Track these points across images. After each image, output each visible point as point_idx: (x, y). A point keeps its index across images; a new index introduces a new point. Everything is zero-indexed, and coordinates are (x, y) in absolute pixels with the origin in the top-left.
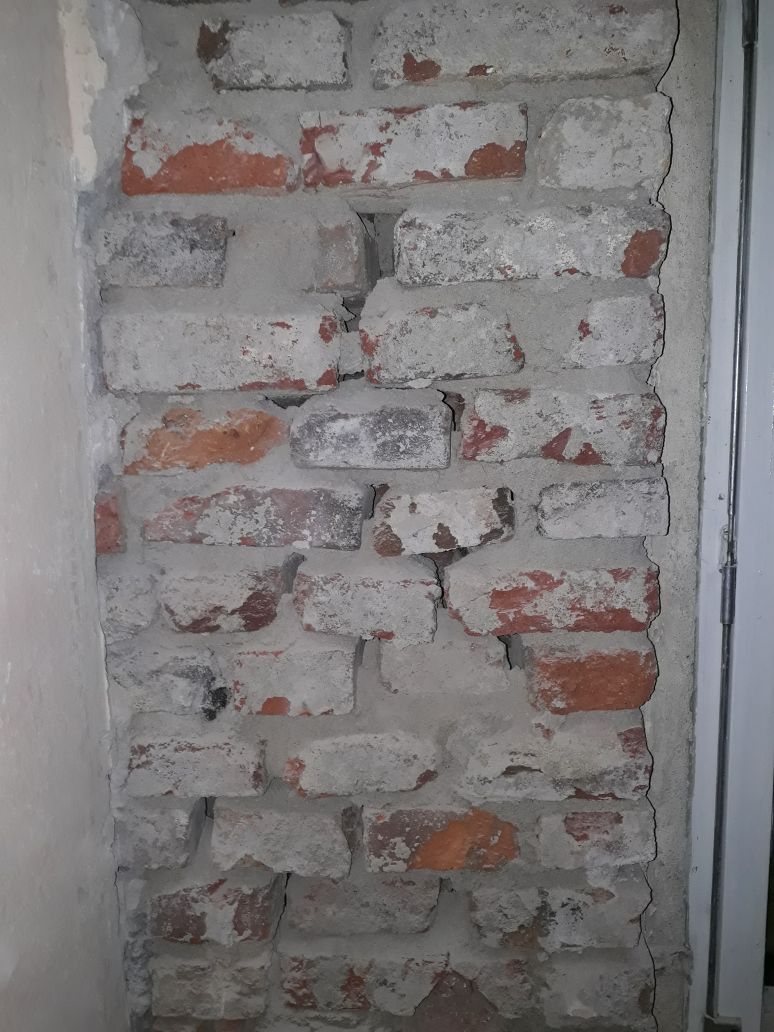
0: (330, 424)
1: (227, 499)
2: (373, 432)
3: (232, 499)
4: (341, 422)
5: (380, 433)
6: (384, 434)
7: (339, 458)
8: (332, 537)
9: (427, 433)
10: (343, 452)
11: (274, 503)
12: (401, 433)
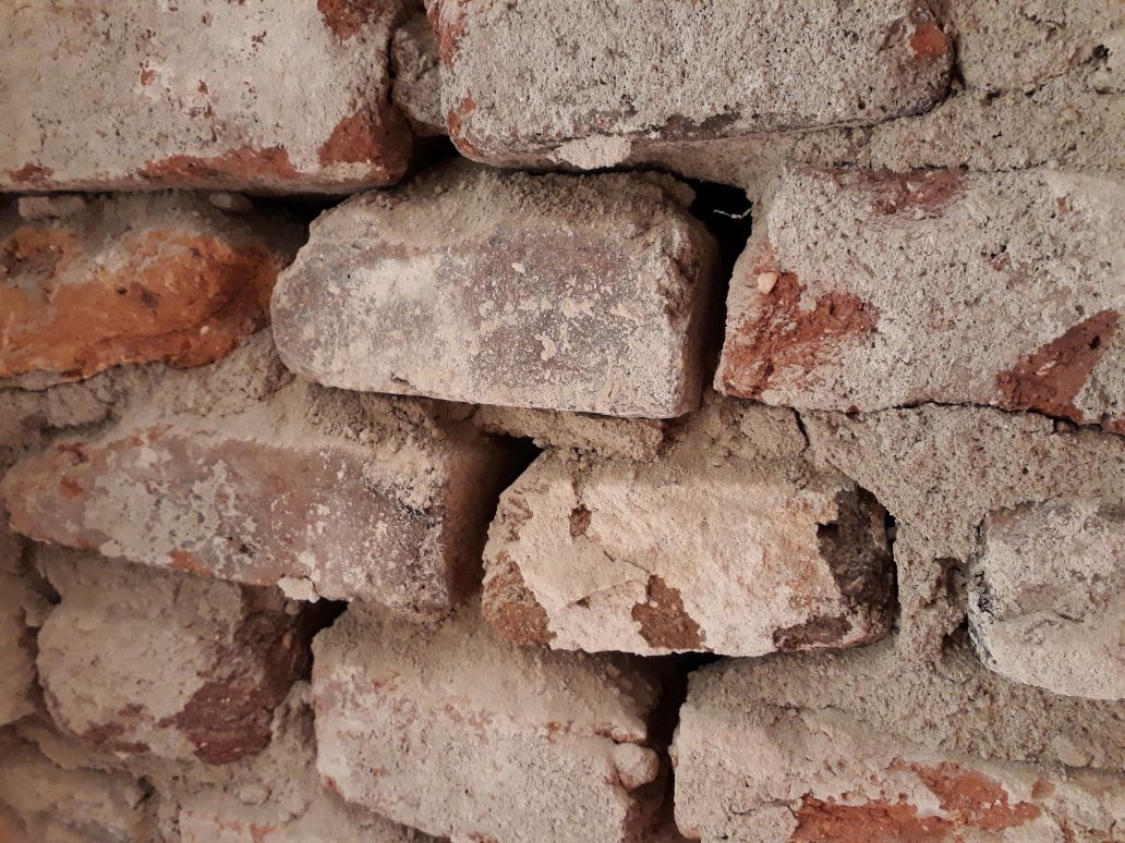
0: (361, 273)
1: (137, 457)
2: (470, 300)
3: (147, 456)
4: (389, 269)
5: (490, 304)
6: (500, 307)
7: (385, 369)
8: (370, 578)
9: (620, 310)
10: (392, 352)
11: (234, 477)
12: (546, 305)
